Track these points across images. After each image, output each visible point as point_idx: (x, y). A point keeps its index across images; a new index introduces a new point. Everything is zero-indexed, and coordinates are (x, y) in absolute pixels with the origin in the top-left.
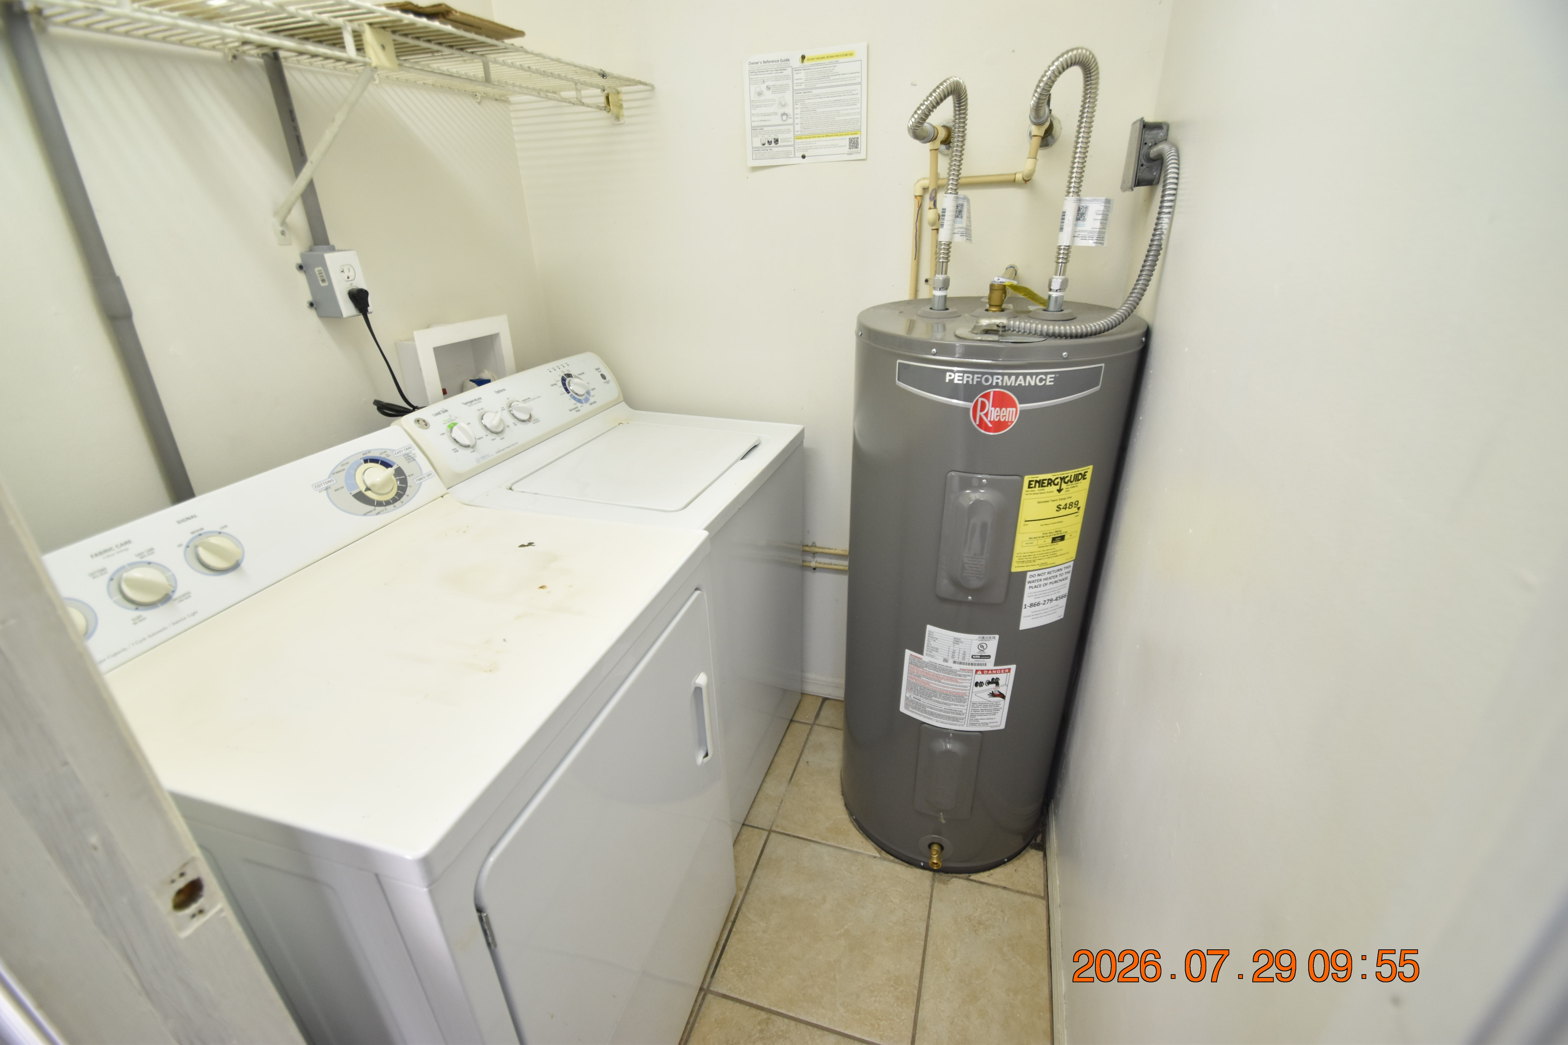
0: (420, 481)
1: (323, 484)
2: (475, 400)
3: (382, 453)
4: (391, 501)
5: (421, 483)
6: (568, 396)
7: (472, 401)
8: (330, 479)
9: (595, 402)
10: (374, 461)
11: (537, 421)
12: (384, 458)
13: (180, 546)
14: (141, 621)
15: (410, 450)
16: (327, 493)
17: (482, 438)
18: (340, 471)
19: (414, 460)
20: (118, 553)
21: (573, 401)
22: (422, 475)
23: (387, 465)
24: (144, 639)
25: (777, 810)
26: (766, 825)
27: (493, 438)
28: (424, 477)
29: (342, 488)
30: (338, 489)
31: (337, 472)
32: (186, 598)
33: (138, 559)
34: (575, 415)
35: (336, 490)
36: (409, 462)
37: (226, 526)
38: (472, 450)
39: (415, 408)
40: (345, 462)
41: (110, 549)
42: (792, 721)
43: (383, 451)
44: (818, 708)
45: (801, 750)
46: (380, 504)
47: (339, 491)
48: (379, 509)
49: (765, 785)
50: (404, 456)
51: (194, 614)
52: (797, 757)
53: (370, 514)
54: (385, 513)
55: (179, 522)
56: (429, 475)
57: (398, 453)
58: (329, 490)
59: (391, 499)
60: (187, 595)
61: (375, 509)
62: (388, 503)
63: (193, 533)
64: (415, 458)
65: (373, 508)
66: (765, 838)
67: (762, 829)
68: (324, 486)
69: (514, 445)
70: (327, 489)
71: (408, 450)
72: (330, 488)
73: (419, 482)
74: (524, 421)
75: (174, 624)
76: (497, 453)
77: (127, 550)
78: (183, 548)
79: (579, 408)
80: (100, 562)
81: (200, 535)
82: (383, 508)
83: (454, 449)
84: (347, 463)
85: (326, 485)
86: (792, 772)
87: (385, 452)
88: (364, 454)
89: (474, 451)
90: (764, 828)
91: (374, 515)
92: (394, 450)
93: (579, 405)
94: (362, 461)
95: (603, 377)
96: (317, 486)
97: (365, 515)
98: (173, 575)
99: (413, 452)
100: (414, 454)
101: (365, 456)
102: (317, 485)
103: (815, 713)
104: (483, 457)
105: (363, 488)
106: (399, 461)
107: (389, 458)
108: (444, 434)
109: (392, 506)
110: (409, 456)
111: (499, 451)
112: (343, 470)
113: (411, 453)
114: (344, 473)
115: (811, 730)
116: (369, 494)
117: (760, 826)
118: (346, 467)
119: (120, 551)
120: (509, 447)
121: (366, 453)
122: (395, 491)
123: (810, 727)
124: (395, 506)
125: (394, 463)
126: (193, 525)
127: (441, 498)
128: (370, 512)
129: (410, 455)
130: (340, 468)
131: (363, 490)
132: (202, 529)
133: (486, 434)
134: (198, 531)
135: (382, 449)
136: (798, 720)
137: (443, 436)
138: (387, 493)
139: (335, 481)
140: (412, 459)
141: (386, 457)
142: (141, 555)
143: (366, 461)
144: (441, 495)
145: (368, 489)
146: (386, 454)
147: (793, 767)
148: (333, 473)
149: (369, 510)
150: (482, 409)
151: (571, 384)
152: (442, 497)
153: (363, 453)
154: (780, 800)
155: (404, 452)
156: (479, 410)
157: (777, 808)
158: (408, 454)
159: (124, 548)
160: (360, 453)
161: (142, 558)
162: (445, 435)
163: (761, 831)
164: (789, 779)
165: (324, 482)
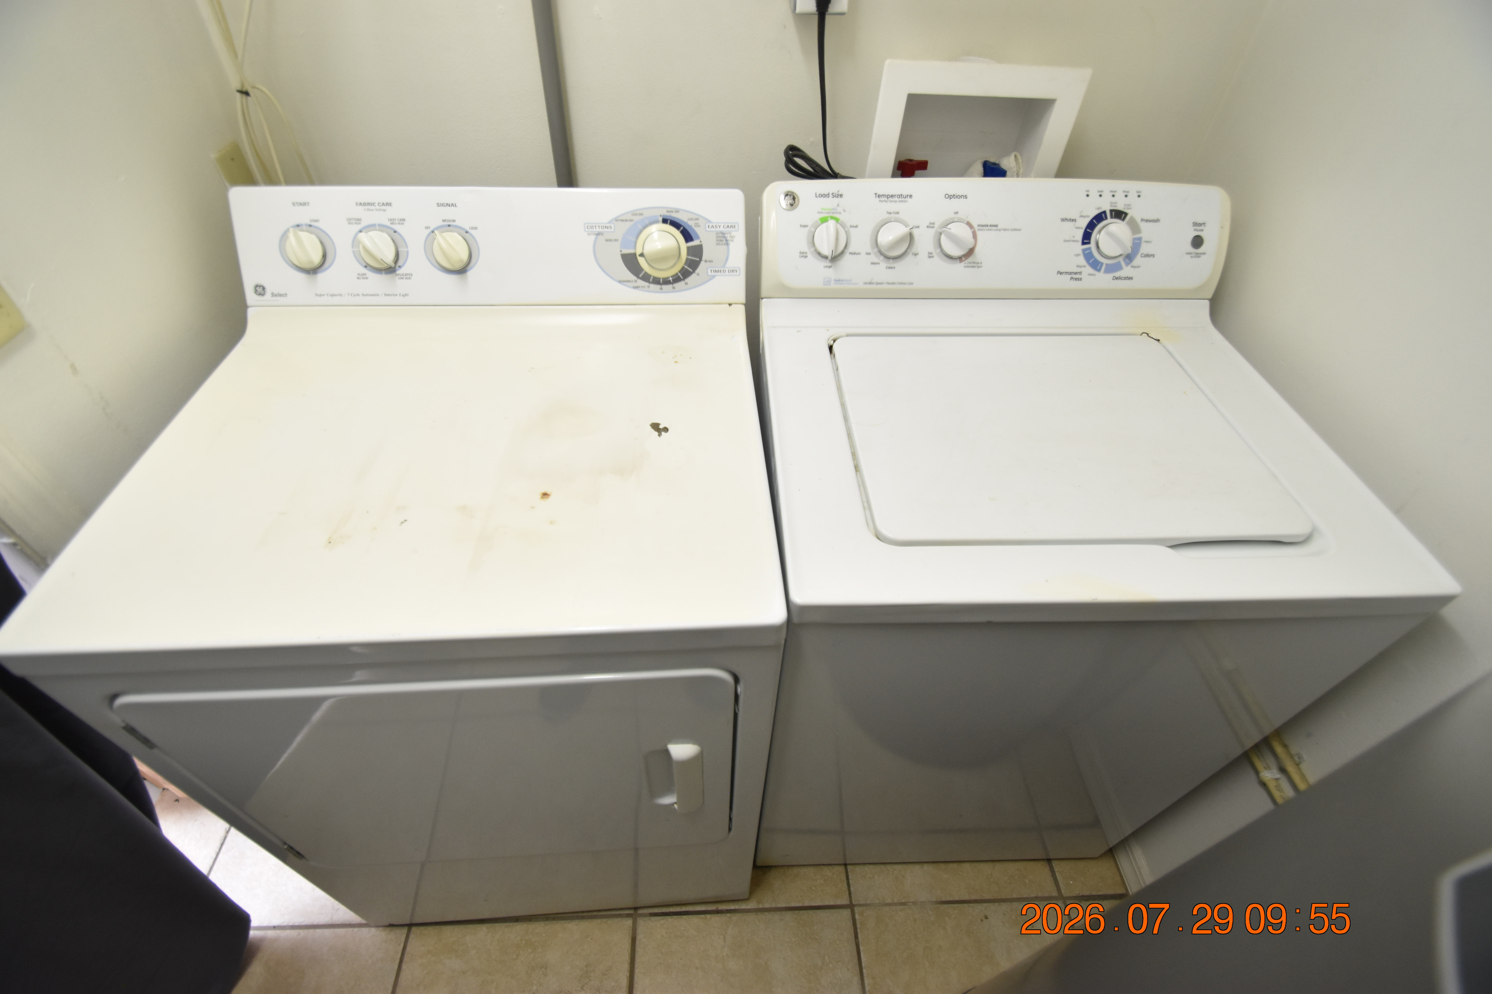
0: (715, 274)
1: (597, 227)
2: (900, 196)
3: (692, 219)
4: (661, 280)
5: (714, 276)
6: (1079, 247)
7: (892, 196)
8: (609, 225)
9: (1130, 278)
10: (675, 224)
11: (977, 265)
12: (691, 227)
13: (427, 228)
14: (363, 278)
15: (732, 229)
16: (596, 239)
17: (859, 254)
18: (627, 221)
19: (727, 244)
20: (377, 210)
21: (1082, 261)
22: (724, 266)
23: (688, 236)
24: (358, 295)
25: (887, 902)
26: (857, 899)
27: (876, 260)
28: (724, 271)
29: (616, 240)
30: (611, 240)
31: (622, 221)
32: (406, 278)
33: (388, 224)
34: (1065, 283)
35: (607, 240)
36: (717, 244)
37: (476, 228)
38: (829, 264)
39: (835, 175)
40: (638, 212)
41: (373, 204)
42: (1049, 861)
43: (694, 217)
44: (1100, 893)
45: (1003, 897)
46: (646, 278)
47: (611, 242)
48: (641, 283)
49: (917, 867)
50: (717, 234)
51: (405, 295)
52: (987, 897)
53: (625, 283)
54: (644, 291)
55: (438, 205)
56: (733, 271)
57: (713, 227)
58: (600, 237)
59: (663, 279)
60: (408, 276)
61: (636, 281)
62: (656, 281)
63: (444, 221)
64: (729, 242)
65: (636, 278)
66: (839, 902)
67: (850, 894)
68: (598, 230)
69: (904, 284)
70: (598, 234)
71: (728, 229)
72: (602, 234)
73: (713, 274)
74: (950, 257)
75: (385, 295)
76: (865, 283)
77: (384, 210)
78: (429, 231)
79: (1084, 276)
80: (360, 212)
81: (449, 226)
82: (646, 284)
83: (803, 253)
84: (641, 214)
85: (601, 230)
86: (957, 898)
87: (697, 219)
88: (667, 212)
89: (830, 267)
90: (853, 895)
91: (630, 287)
92: (709, 221)
93: (1089, 270)
94: (661, 219)
95: (1197, 242)
96: (589, 227)
97: (620, 282)
98: (408, 252)
99: (733, 234)
100: (732, 237)
101: (668, 214)
102: (590, 225)
103: (1087, 893)
104: (837, 281)
105: (638, 252)
106: (705, 238)
107: (697, 229)
108: (806, 226)
109: (659, 286)
110: (725, 237)
111: (870, 283)
112: (631, 220)
113: (730, 234)
114: (629, 224)
115: (1049, 899)
116: (642, 261)
117: (852, 889)
118: (637, 218)
119: (380, 210)
120: (893, 283)
121: (672, 212)
122: (676, 270)
123: (1055, 894)
124: (661, 289)
125: (698, 238)
126: (448, 213)
127: (728, 305)
128: (629, 281)
129: (726, 235)
130: (629, 217)
131: (638, 253)
132: (454, 221)
133: (869, 250)
134: (450, 221)
135: (695, 214)
136: (1056, 870)
137: (802, 228)
138: (660, 270)
139: (612, 230)
140: (724, 242)
141: (693, 227)
142: (392, 221)
143: (665, 221)
144: (730, 302)
145: (642, 255)
146: (697, 222)
147: (967, 898)
148: (616, 220)
149: (628, 279)
150: (898, 213)
151: (1103, 232)
152: (730, 305)
153: (668, 210)
154: (904, 901)
155: (722, 229)
156: (890, 213)
157: (889, 901)
158: (724, 234)
159: (384, 208)
160: (664, 208)
161: (392, 224)
162: (806, 229)
163: (847, 893)
164: (944, 899)
165: (600, 225)
